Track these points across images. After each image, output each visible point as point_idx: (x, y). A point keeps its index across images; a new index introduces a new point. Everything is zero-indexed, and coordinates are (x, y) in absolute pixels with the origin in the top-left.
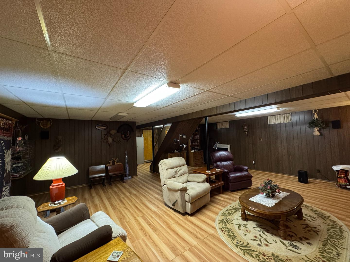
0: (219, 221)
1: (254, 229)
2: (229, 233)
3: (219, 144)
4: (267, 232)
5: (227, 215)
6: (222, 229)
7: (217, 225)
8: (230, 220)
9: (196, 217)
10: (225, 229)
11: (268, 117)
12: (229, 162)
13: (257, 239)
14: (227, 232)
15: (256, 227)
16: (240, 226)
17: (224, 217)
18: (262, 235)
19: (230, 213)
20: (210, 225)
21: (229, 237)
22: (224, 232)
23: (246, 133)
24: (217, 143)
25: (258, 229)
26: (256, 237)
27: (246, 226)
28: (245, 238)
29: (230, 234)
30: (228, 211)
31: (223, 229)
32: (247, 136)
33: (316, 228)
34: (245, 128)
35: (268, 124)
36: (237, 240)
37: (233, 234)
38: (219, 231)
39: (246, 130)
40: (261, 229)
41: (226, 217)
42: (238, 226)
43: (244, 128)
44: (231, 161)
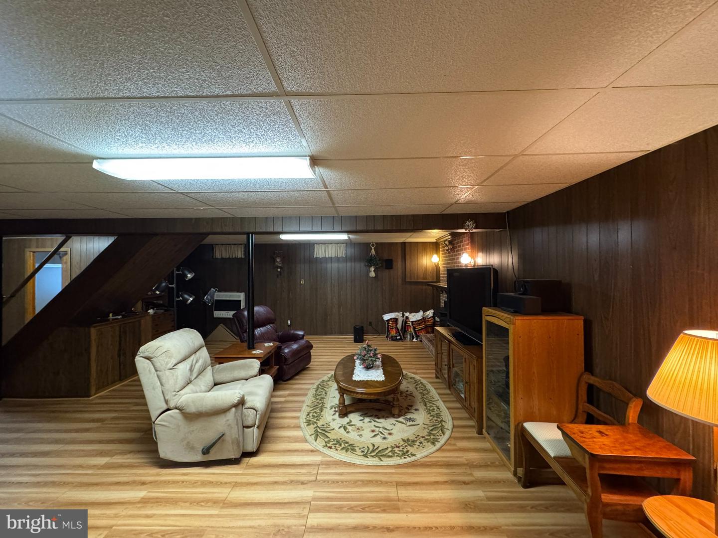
0: (313, 437)
1: (363, 422)
2: (340, 445)
3: (218, 291)
4: (379, 418)
5: (315, 421)
6: (326, 446)
7: (315, 443)
8: (325, 427)
9: (266, 452)
10: (332, 443)
11: (315, 245)
12: (268, 327)
13: (377, 433)
14: (337, 446)
15: (362, 418)
16: (345, 428)
17: (312, 426)
18: (377, 424)
19: (317, 416)
20: (302, 451)
21: (347, 451)
22: (333, 447)
23: (279, 270)
24: (212, 289)
25: (367, 420)
26: (373, 431)
27: (352, 423)
28: (362, 439)
29: (343, 446)
30: (311, 415)
31: (328, 445)
32: (281, 275)
33: (407, 391)
34: (278, 260)
35: (315, 257)
36: (358, 448)
37: (347, 443)
38: (326, 451)
39: (280, 264)
40: (370, 418)
41: (315, 425)
42: (342, 428)
43: (275, 261)
44: (271, 325)
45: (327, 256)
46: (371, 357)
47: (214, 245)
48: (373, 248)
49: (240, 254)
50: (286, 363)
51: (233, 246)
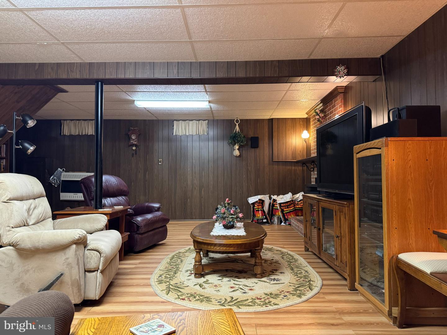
0: (165, 292)
1: (221, 281)
2: (195, 297)
3: (66, 171)
4: (239, 278)
5: (168, 280)
6: (179, 298)
7: (166, 296)
8: (179, 284)
9: (110, 303)
10: (185, 296)
11: (175, 122)
12: (120, 198)
13: (237, 289)
14: (191, 298)
15: (220, 278)
16: (201, 286)
17: (164, 285)
18: (236, 282)
19: (170, 278)
20: (152, 302)
21: (201, 302)
22: (186, 299)
23: (134, 148)
24: (59, 169)
25: (226, 279)
26: (232, 287)
27: (209, 282)
28: (219, 293)
29: (197, 298)
30: (163, 276)
31: (181, 297)
32: (136, 154)
33: (273, 260)
34: (133, 138)
35: (174, 134)
36: (215, 299)
37: (202, 296)
38: (179, 302)
39: (135, 141)
40: (230, 278)
41: (168, 283)
42: (198, 286)
43: (129, 138)
44: (123, 197)
45: (187, 134)
46: (232, 215)
47: (62, 121)
48: (237, 124)
49: (90, 130)
50: (138, 232)
51: (83, 122)
